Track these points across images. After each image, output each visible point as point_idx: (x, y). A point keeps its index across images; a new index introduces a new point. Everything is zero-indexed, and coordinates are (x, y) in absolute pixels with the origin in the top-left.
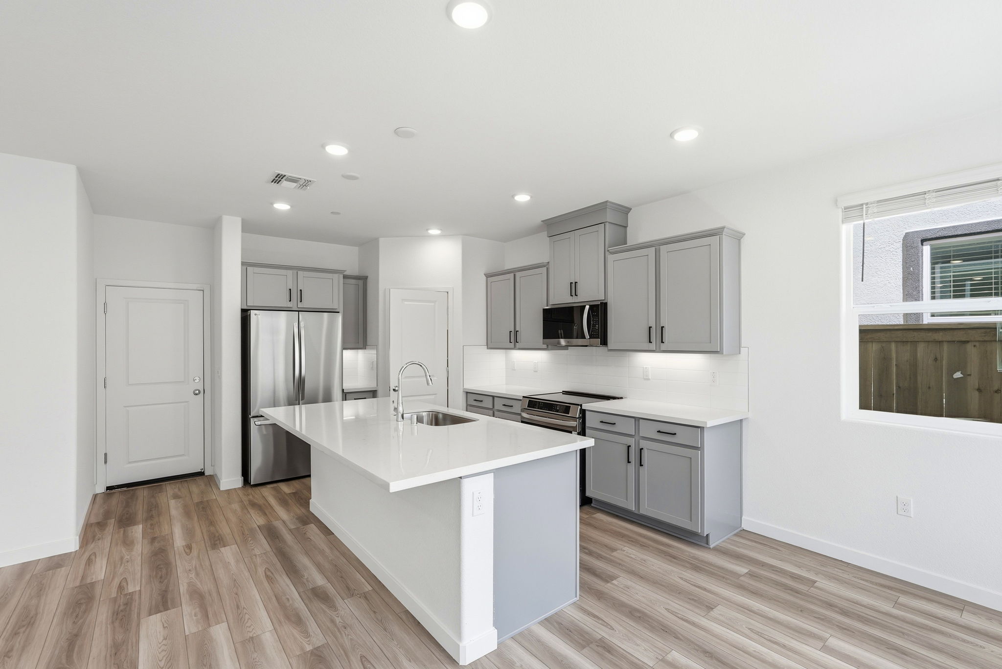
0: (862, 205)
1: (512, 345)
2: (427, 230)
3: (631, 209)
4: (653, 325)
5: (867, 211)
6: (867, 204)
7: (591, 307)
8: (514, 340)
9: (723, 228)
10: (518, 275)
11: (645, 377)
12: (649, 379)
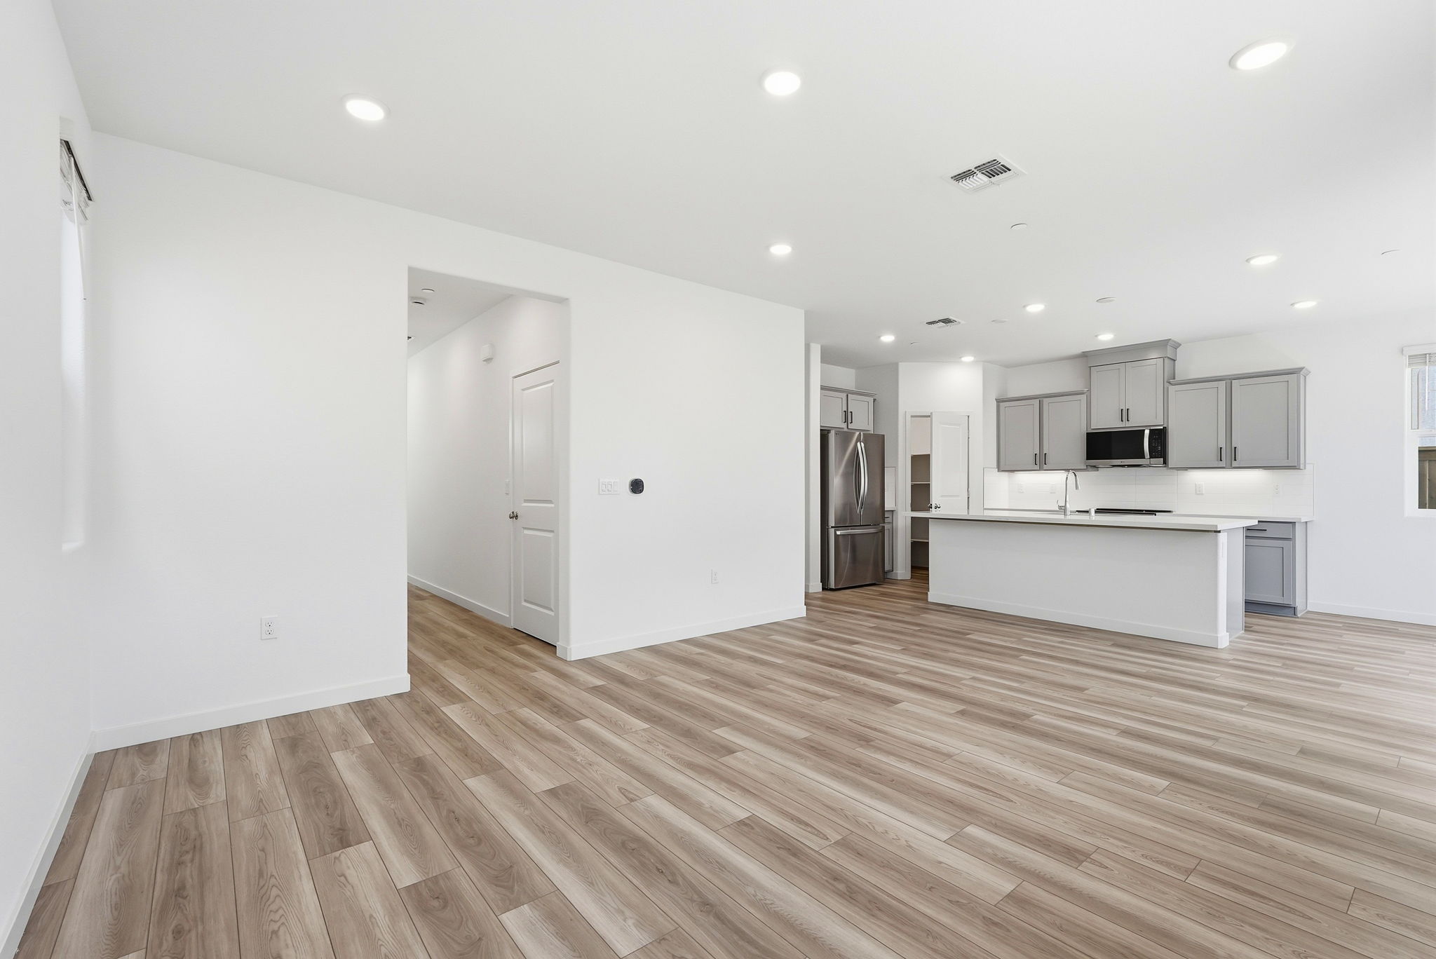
0: (1426, 354)
1: (1037, 467)
2: (960, 358)
3: (1181, 345)
4: (1223, 446)
5: (1430, 359)
6: (1430, 354)
7: (1151, 431)
8: (1041, 462)
9: (1302, 368)
10: (1046, 401)
11: (1198, 493)
12: (1202, 494)
